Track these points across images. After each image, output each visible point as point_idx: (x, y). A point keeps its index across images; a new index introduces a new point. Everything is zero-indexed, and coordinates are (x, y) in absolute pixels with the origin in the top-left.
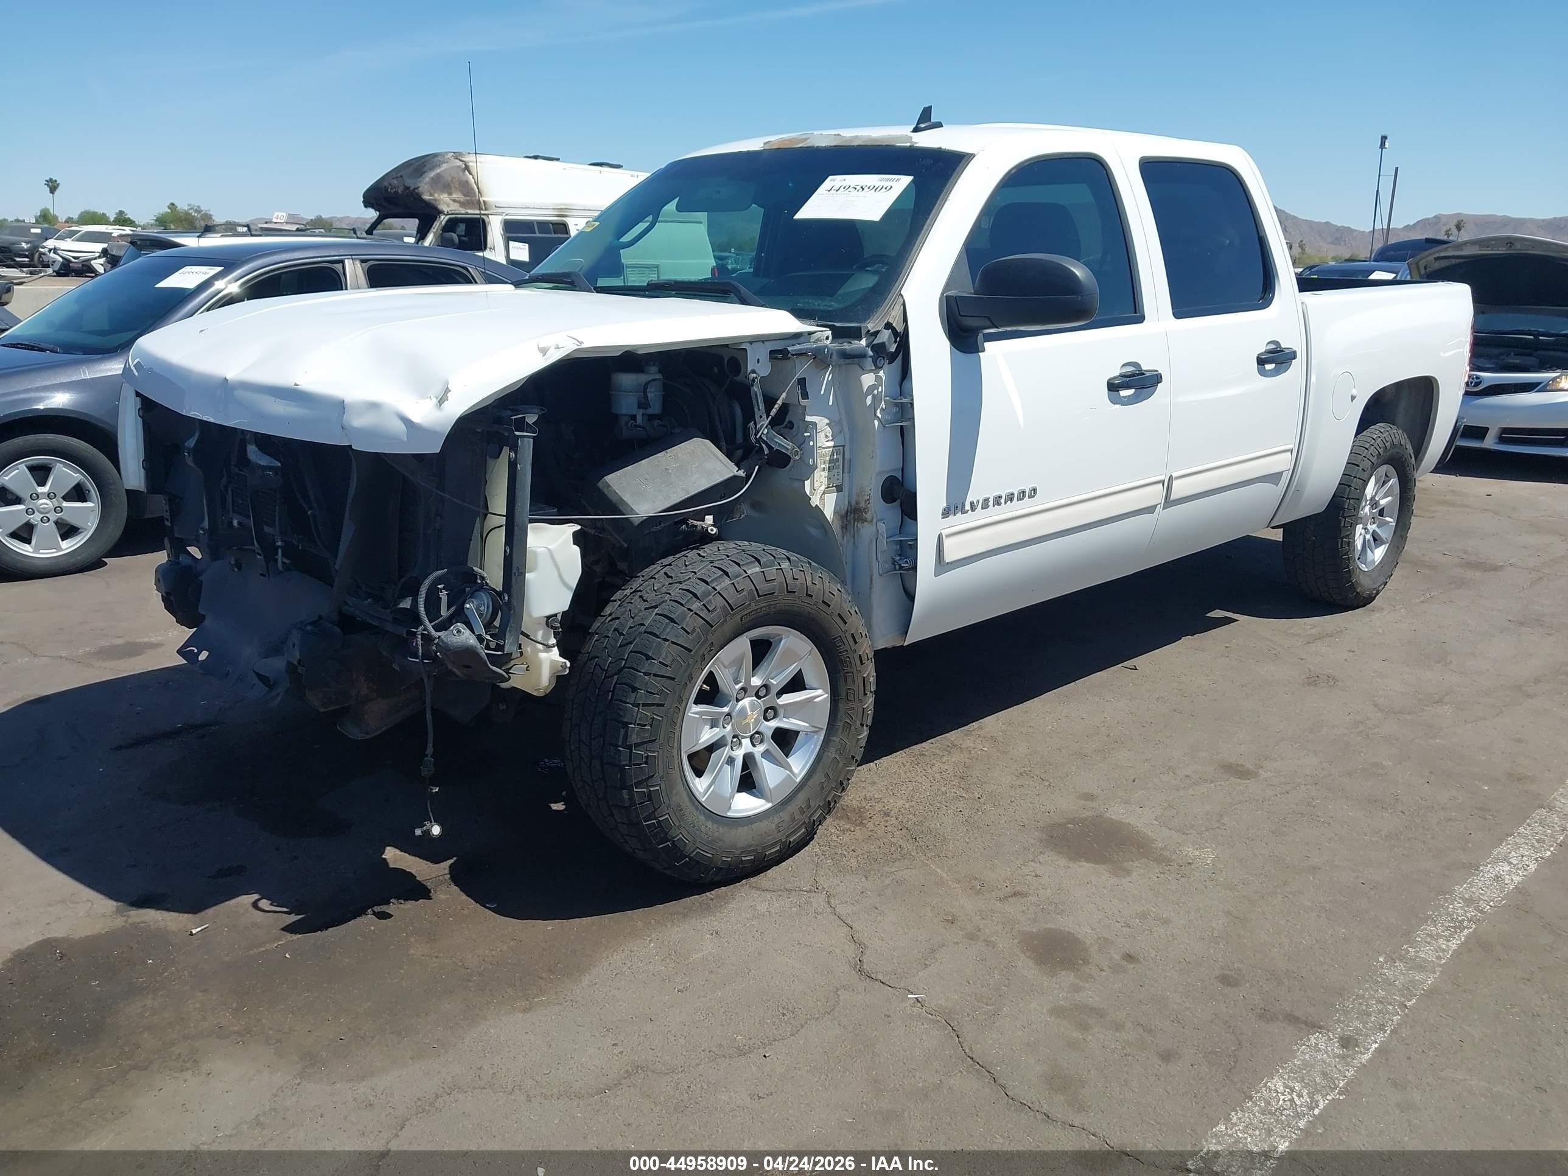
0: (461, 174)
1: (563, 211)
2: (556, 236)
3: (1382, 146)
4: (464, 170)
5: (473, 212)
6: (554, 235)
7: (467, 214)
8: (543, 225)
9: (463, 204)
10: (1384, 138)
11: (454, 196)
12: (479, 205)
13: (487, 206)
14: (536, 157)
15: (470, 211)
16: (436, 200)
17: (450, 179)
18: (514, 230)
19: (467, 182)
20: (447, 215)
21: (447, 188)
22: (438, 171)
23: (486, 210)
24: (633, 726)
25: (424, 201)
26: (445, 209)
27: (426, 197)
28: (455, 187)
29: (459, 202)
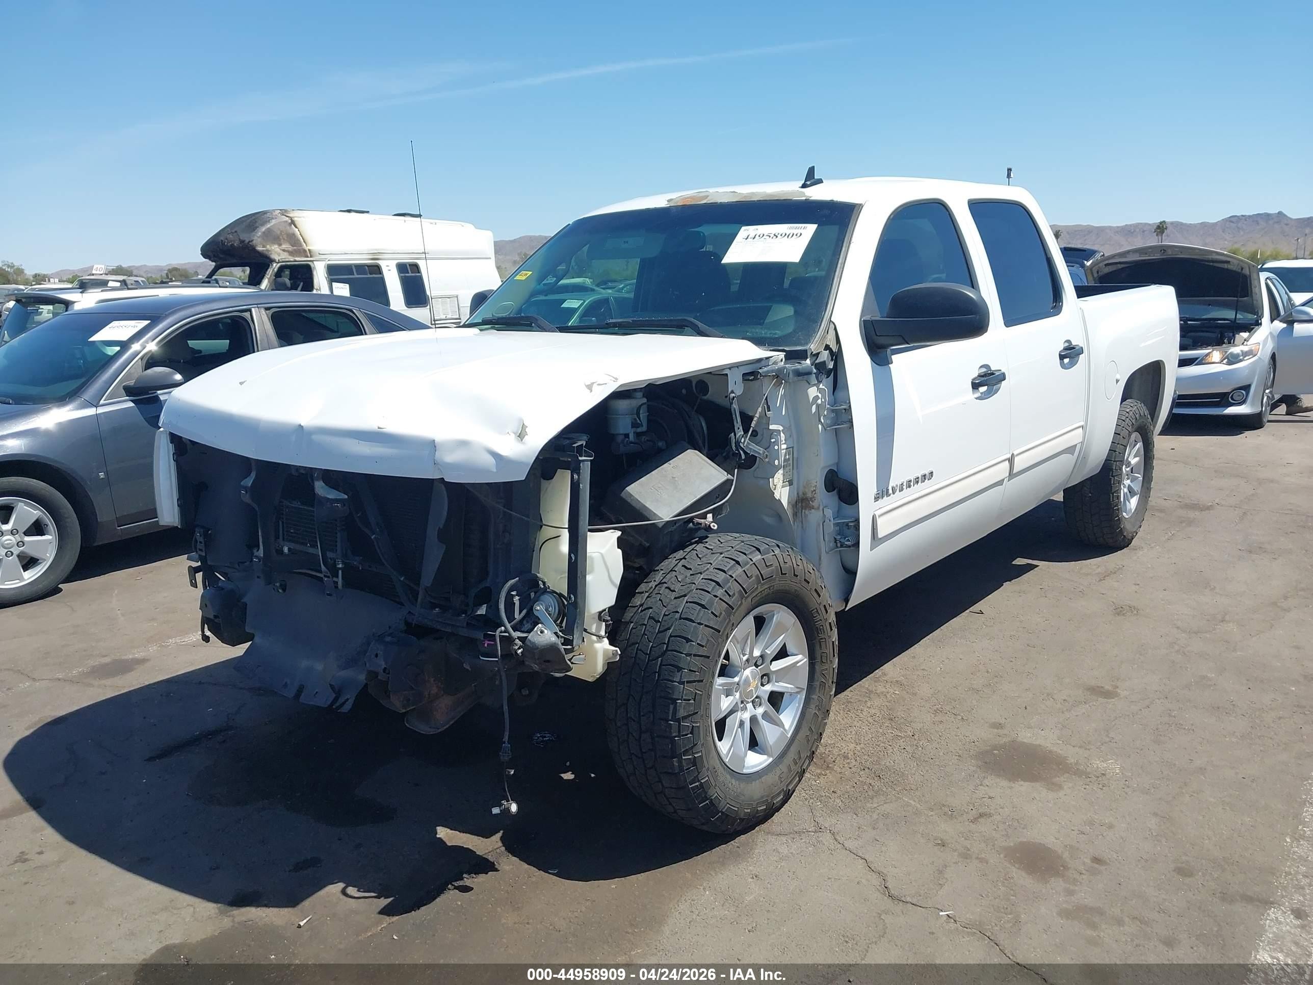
0: (288, 228)
1: (376, 256)
2: (371, 276)
3: (1009, 176)
4: (290, 224)
5: (300, 260)
6: (369, 276)
7: (295, 261)
8: (360, 268)
9: (291, 253)
10: (1009, 170)
11: (284, 246)
12: (304, 253)
13: (312, 254)
14: (349, 211)
15: (297, 259)
16: (268, 250)
17: (279, 232)
18: (336, 272)
19: (294, 234)
20: (278, 263)
21: (277, 240)
22: (269, 226)
23: (311, 257)
24: (680, 701)
25: (258, 252)
26: (277, 258)
27: (260, 248)
28: (284, 239)
29: (288, 251)
